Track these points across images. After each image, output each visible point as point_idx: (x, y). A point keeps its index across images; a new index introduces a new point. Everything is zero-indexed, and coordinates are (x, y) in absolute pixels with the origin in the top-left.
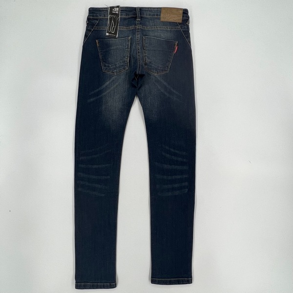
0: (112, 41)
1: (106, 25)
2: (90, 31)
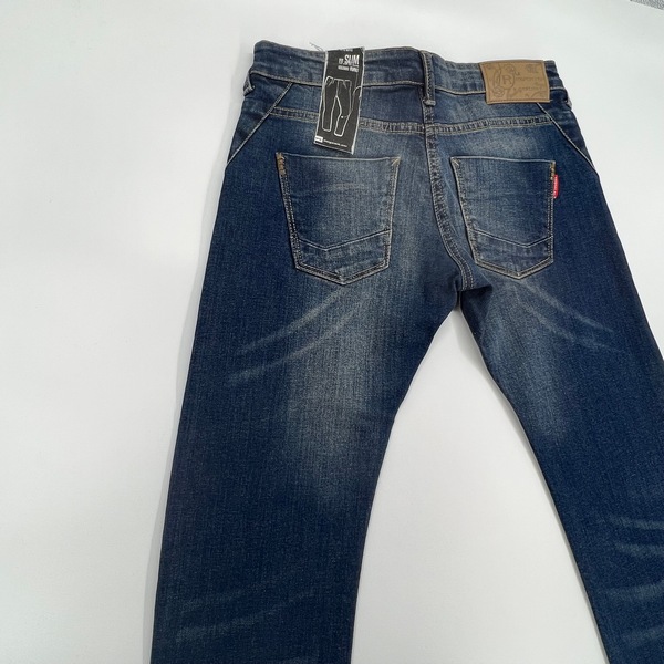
0: (334, 164)
1: (314, 108)
2: (257, 117)
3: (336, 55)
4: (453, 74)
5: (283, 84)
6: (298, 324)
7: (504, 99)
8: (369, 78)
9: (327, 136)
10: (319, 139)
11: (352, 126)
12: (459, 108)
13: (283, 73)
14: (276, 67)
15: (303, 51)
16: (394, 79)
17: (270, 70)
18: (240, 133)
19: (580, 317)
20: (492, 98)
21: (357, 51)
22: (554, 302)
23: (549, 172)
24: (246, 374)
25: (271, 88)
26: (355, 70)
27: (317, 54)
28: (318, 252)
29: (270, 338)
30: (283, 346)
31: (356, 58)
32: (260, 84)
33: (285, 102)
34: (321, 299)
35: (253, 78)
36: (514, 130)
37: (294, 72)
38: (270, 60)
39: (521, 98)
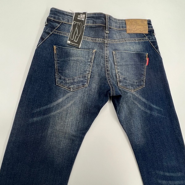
0: (73, 51)
1: (68, 31)
2: (48, 33)
3: (78, 14)
4: (116, 23)
5: (59, 23)
6: (55, 104)
7: (132, 32)
8: (88, 22)
9: (72, 41)
10: (69, 42)
11: (80, 38)
12: (117, 34)
13: (59, 19)
14: (57, 17)
15: (66, 12)
16: (96, 23)
17: (54, 18)
18: (42, 38)
19: (152, 105)
20: (128, 32)
21: (85, 13)
22: (144, 100)
23: (146, 57)
24: (35, 119)
25: (54, 24)
26: (83, 20)
27: (71, 13)
28: (64, 80)
29: (45, 108)
30: (49, 111)
31: (84, 16)
32: (50, 22)
33: (59, 29)
34: (63, 96)
35: (48, 20)
36: (135, 42)
37: (63, 19)
38: (55, 14)
39: (138, 32)
